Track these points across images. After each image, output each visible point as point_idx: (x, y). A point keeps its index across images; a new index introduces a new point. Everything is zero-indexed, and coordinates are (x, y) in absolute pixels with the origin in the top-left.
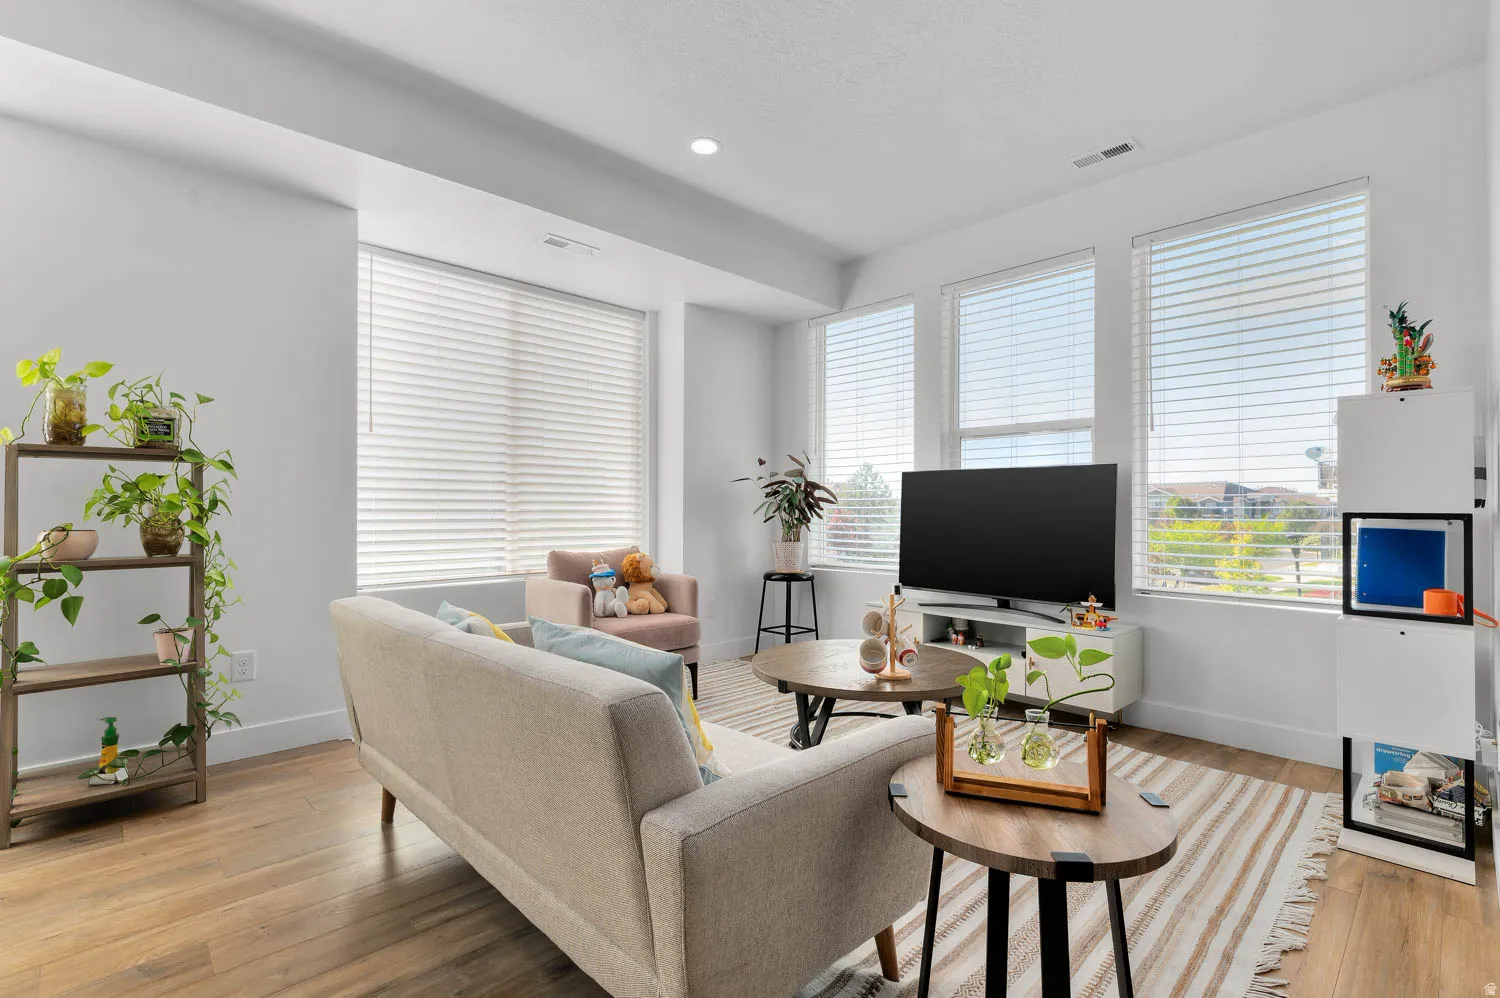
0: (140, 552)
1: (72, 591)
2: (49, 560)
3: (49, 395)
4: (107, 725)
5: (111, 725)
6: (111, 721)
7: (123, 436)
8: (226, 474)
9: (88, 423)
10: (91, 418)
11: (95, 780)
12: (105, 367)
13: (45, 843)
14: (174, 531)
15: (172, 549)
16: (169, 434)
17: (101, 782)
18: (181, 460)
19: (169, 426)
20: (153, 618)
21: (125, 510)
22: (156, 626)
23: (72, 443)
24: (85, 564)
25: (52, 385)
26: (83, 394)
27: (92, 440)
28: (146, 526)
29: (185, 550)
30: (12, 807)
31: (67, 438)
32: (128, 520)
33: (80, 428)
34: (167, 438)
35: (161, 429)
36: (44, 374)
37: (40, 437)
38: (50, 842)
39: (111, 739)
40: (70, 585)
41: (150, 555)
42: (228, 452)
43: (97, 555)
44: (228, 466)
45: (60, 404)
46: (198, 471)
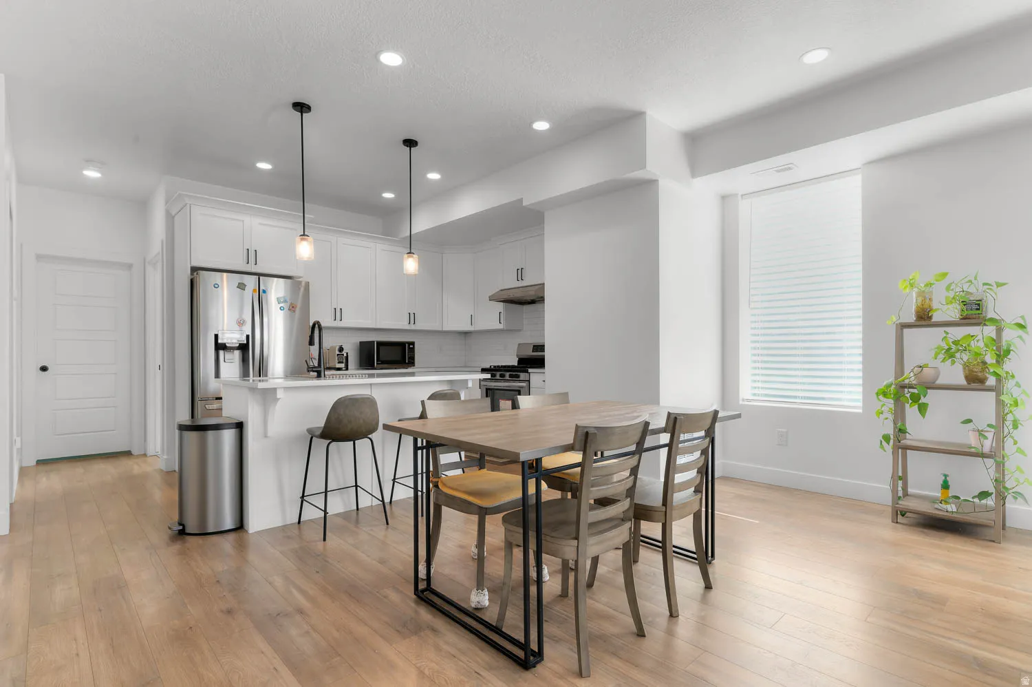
0: (963, 382)
1: (923, 400)
2: (914, 382)
3: (914, 295)
4: (944, 478)
5: (946, 478)
6: (946, 476)
7: (953, 313)
8: (1020, 332)
9: (934, 308)
10: (935, 305)
11: (936, 506)
12: (945, 275)
13: (912, 528)
14: (983, 371)
15: (982, 381)
16: (978, 309)
17: (940, 508)
18: (985, 325)
19: (979, 305)
20: (969, 421)
21: (952, 356)
22: (970, 426)
23: (925, 320)
24: (931, 386)
25: (916, 290)
26: (931, 292)
27: (936, 318)
28: (966, 366)
29: (991, 381)
30: (898, 504)
31: (924, 318)
32: (953, 362)
33: (929, 311)
34: (978, 312)
35: (975, 307)
36: (912, 285)
37: (912, 318)
38: (915, 528)
39: (945, 486)
40: (922, 398)
41: (968, 384)
42: (1022, 317)
43: (940, 382)
44: (1022, 326)
45: (920, 299)
46: (999, 331)
